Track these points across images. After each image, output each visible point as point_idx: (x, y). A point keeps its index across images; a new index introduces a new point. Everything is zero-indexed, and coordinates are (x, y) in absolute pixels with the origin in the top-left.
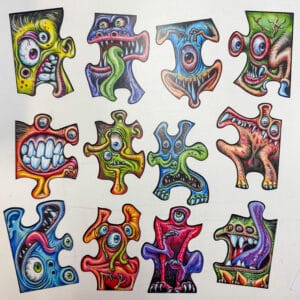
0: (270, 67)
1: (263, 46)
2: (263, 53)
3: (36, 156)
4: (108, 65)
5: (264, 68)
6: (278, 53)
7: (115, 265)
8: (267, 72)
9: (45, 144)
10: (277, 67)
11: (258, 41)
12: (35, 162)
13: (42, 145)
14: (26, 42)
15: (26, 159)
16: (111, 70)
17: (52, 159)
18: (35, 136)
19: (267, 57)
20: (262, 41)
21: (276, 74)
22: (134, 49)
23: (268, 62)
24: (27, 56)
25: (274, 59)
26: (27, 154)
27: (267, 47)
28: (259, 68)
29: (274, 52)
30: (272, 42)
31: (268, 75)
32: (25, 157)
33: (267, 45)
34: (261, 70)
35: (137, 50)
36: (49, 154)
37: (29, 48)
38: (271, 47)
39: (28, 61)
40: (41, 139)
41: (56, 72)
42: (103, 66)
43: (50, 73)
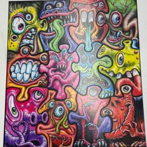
0: (124, 31)
1: (118, 18)
2: (119, 23)
3: (20, 73)
4: (54, 31)
5: (120, 32)
6: (129, 22)
7: (60, 129)
8: (123, 34)
9: (27, 65)
10: (129, 31)
11: (115, 16)
12: (19, 77)
13: (24, 65)
14: (17, 19)
15: (14, 75)
16: (55, 33)
17: (30, 75)
18: (20, 60)
19: (122, 25)
20: (118, 16)
21: (129, 35)
22: (70, 20)
23: (123, 29)
24: (17, 28)
25: (127, 26)
26: (14, 71)
27: (121, 19)
28: (117, 32)
29: (126, 22)
30: (124, 16)
31: (123, 36)
32: (13, 74)
33: (121, 18)
34: (118, 33)
35: (71, 20)
36: (28, 71)
37: (19, 23)
38: (124, 19)
39: (17, 30)
40: (24, 61)
41: (34, 39)
42: (50, 32)
43: (30, 39)
